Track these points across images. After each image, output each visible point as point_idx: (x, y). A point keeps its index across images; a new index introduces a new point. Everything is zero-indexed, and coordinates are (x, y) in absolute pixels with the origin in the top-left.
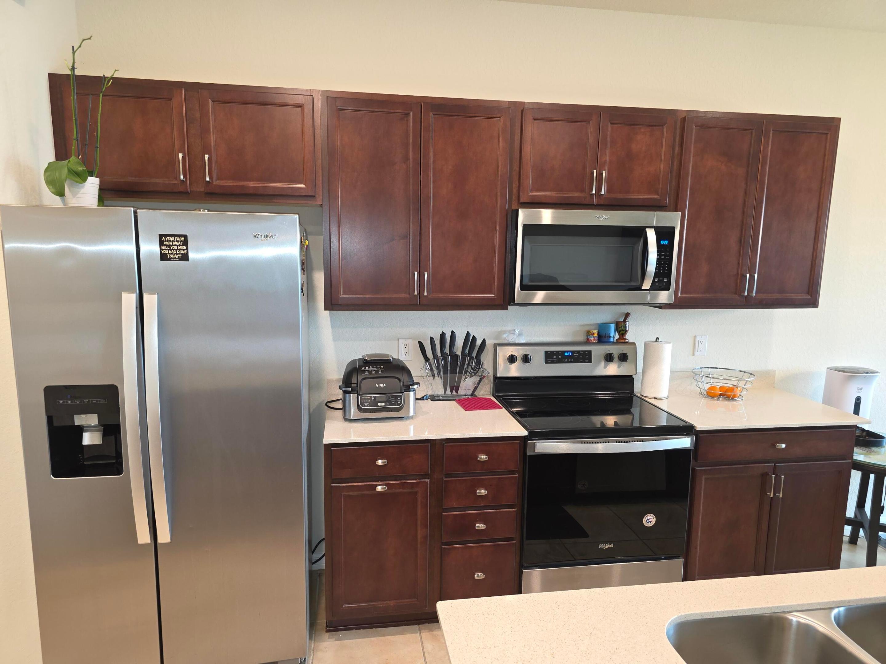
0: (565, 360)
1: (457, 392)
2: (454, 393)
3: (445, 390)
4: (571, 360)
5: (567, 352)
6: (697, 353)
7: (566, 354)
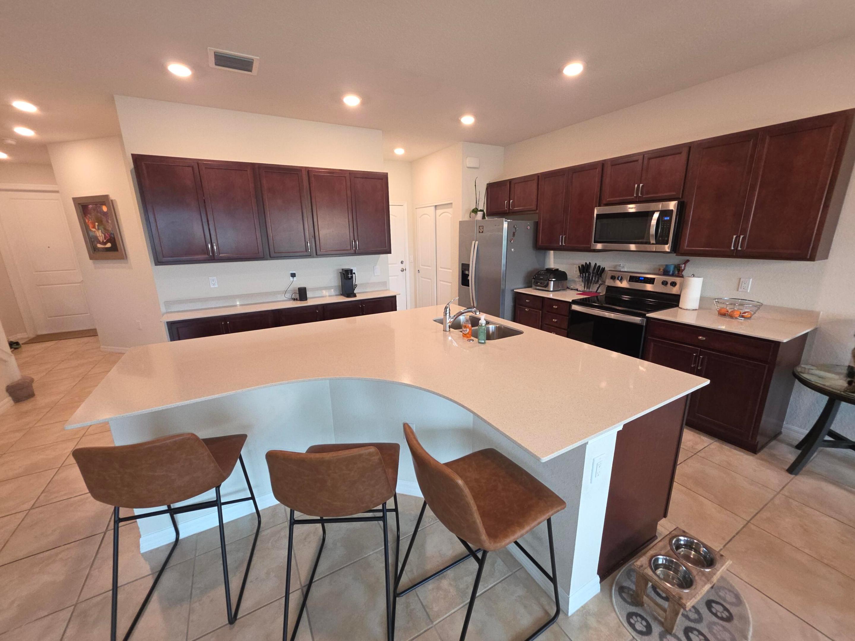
0: (639, 281)
1: (589, 289)
2: (588, 290)
3: (584, 288)
4: (643, 282)
5: (642, 277)
6: (740, 290)
7: (641, 278)
